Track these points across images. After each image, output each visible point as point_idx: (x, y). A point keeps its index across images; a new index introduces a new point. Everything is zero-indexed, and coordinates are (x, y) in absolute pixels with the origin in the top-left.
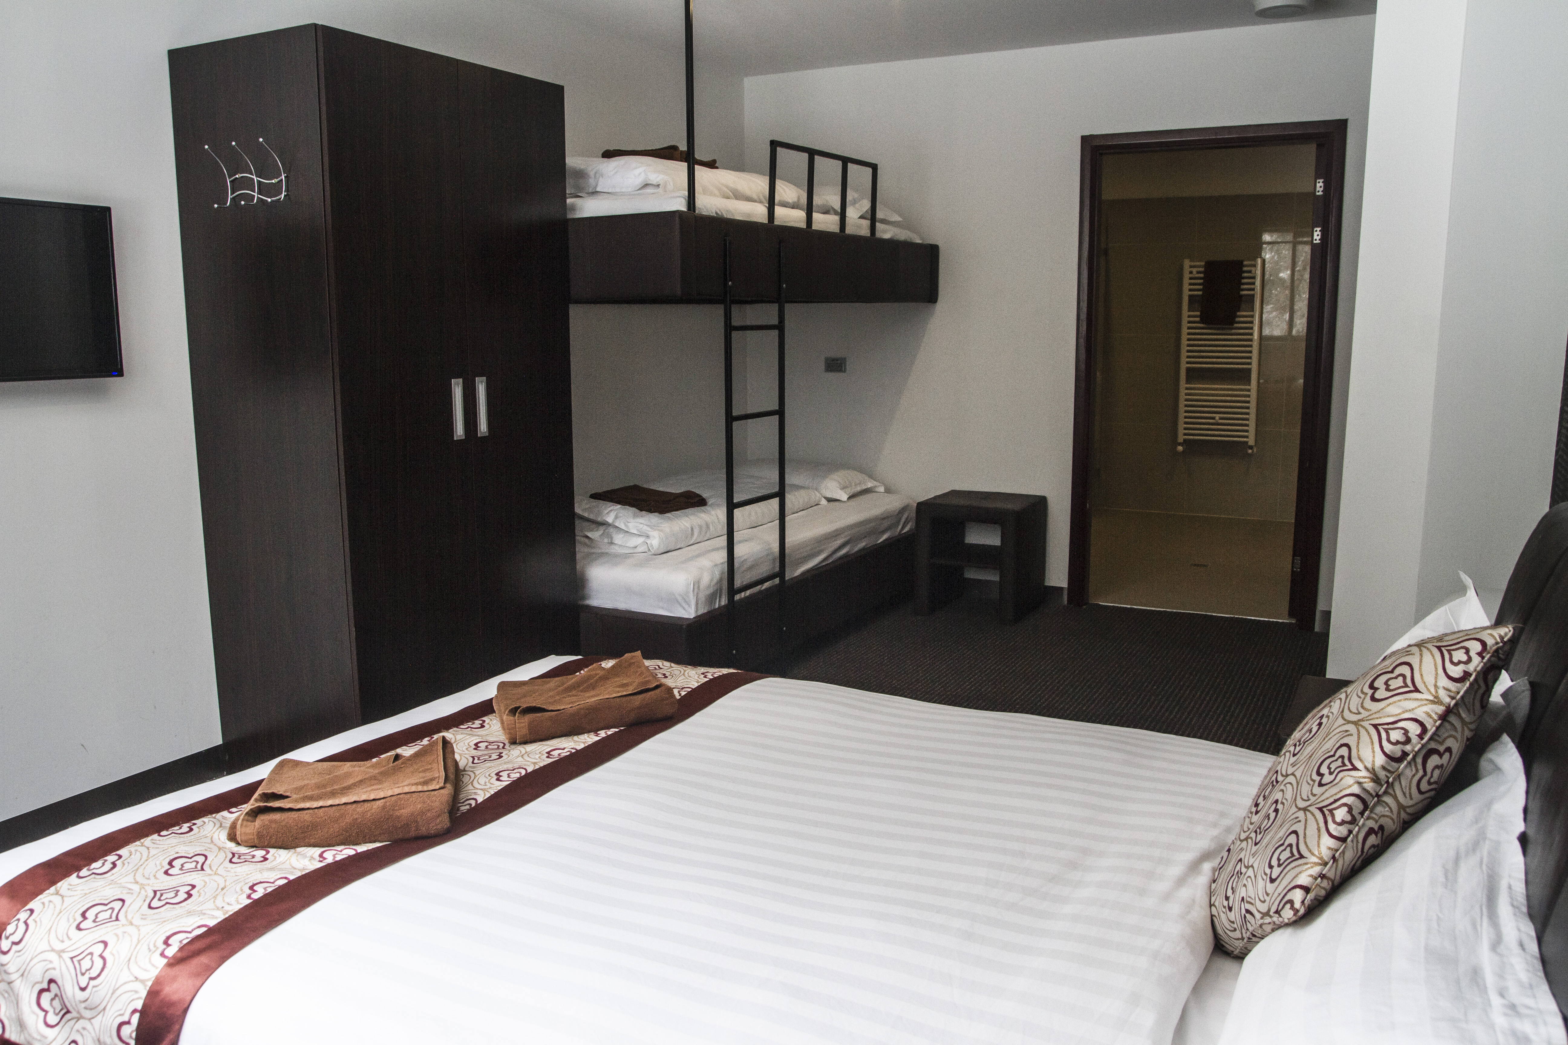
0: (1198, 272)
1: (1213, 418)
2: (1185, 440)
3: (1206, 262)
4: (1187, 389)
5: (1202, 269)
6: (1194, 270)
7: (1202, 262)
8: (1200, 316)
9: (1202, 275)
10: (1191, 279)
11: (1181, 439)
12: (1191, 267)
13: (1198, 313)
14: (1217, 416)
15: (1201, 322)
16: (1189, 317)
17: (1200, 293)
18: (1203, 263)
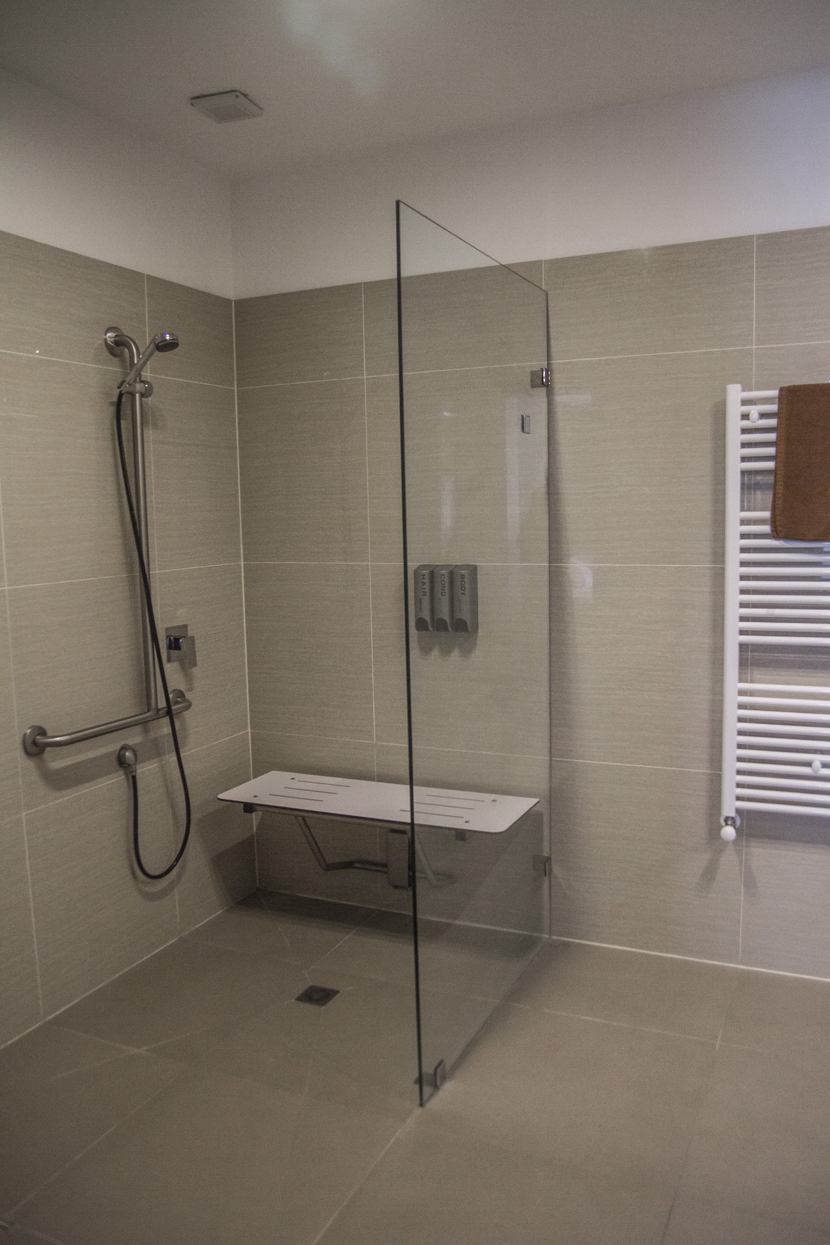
0: (763, 416)
1: (809, 764)
2: (738, 811)
3: (781, 390)
4: (742, 693)
5: (774, 408)
6: (754, 411)
7: (776, 389)
8: (774, 521)
9: (773, 422)
10: (744, 431)
11: (729, 807)
12: (745, 402)
13: (767, 514)
14: (818, 759)
15: (775, 534)
16: (743, 522)
17: (771, 465)
18: (775, 393)
